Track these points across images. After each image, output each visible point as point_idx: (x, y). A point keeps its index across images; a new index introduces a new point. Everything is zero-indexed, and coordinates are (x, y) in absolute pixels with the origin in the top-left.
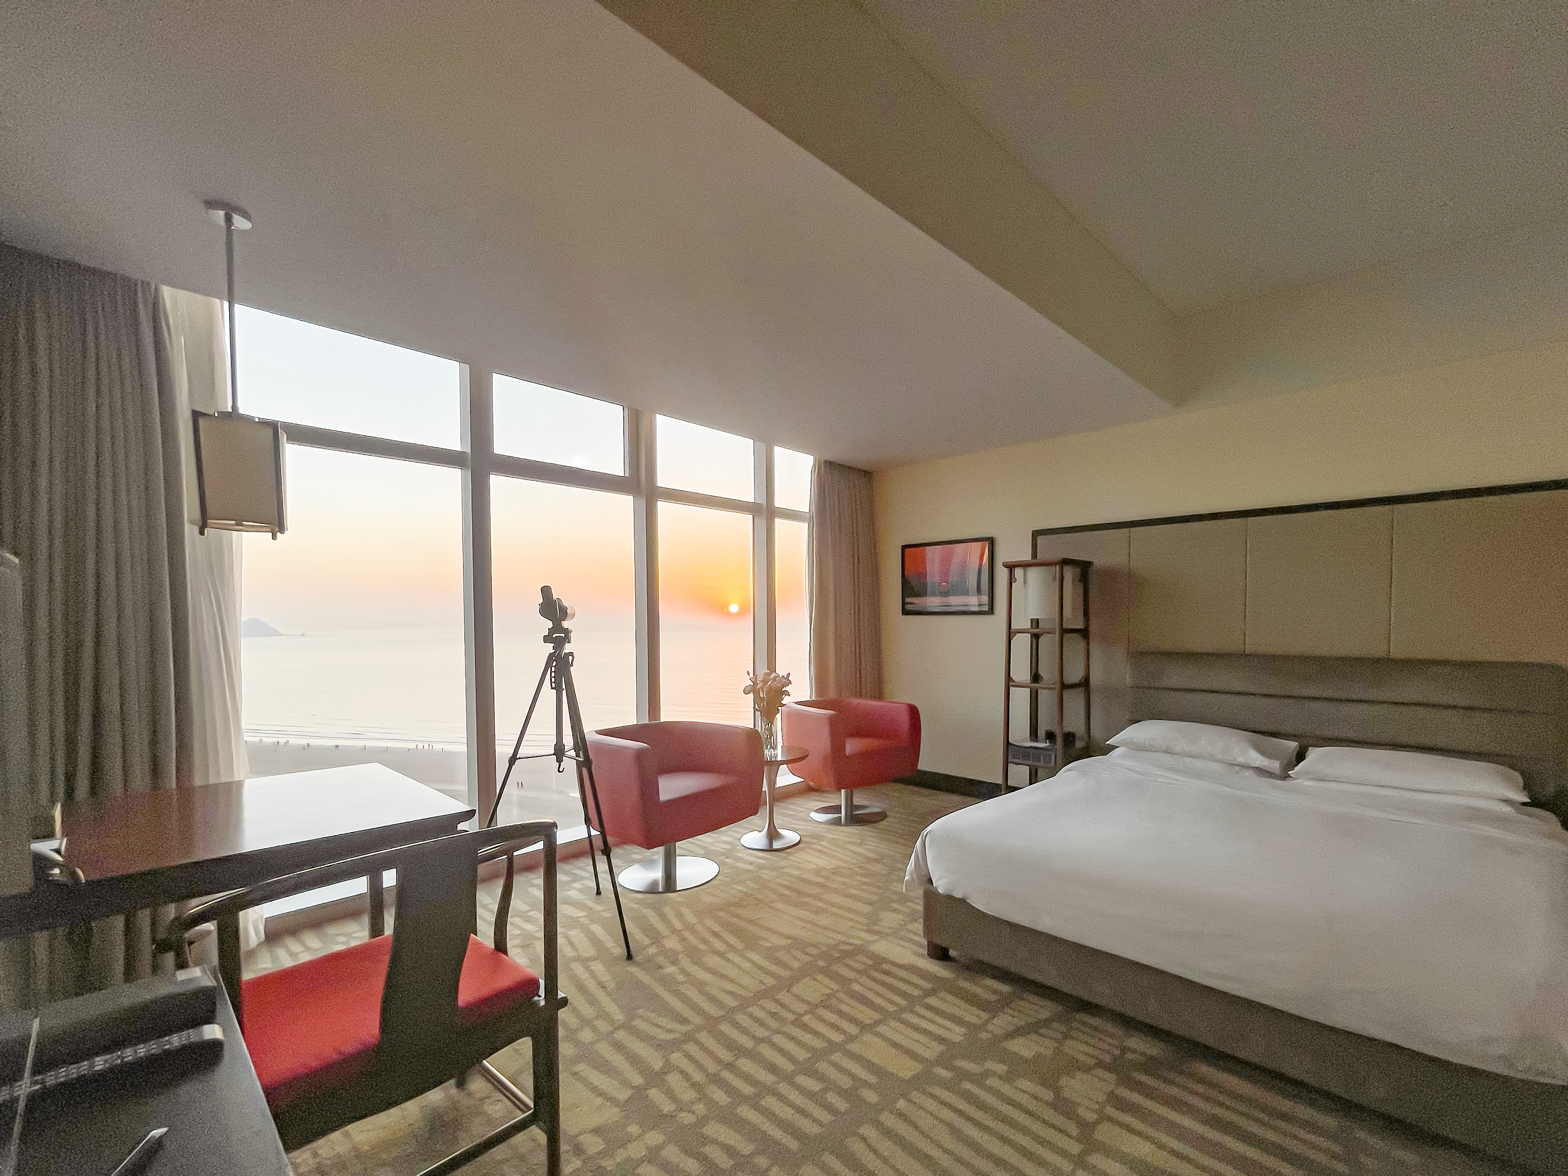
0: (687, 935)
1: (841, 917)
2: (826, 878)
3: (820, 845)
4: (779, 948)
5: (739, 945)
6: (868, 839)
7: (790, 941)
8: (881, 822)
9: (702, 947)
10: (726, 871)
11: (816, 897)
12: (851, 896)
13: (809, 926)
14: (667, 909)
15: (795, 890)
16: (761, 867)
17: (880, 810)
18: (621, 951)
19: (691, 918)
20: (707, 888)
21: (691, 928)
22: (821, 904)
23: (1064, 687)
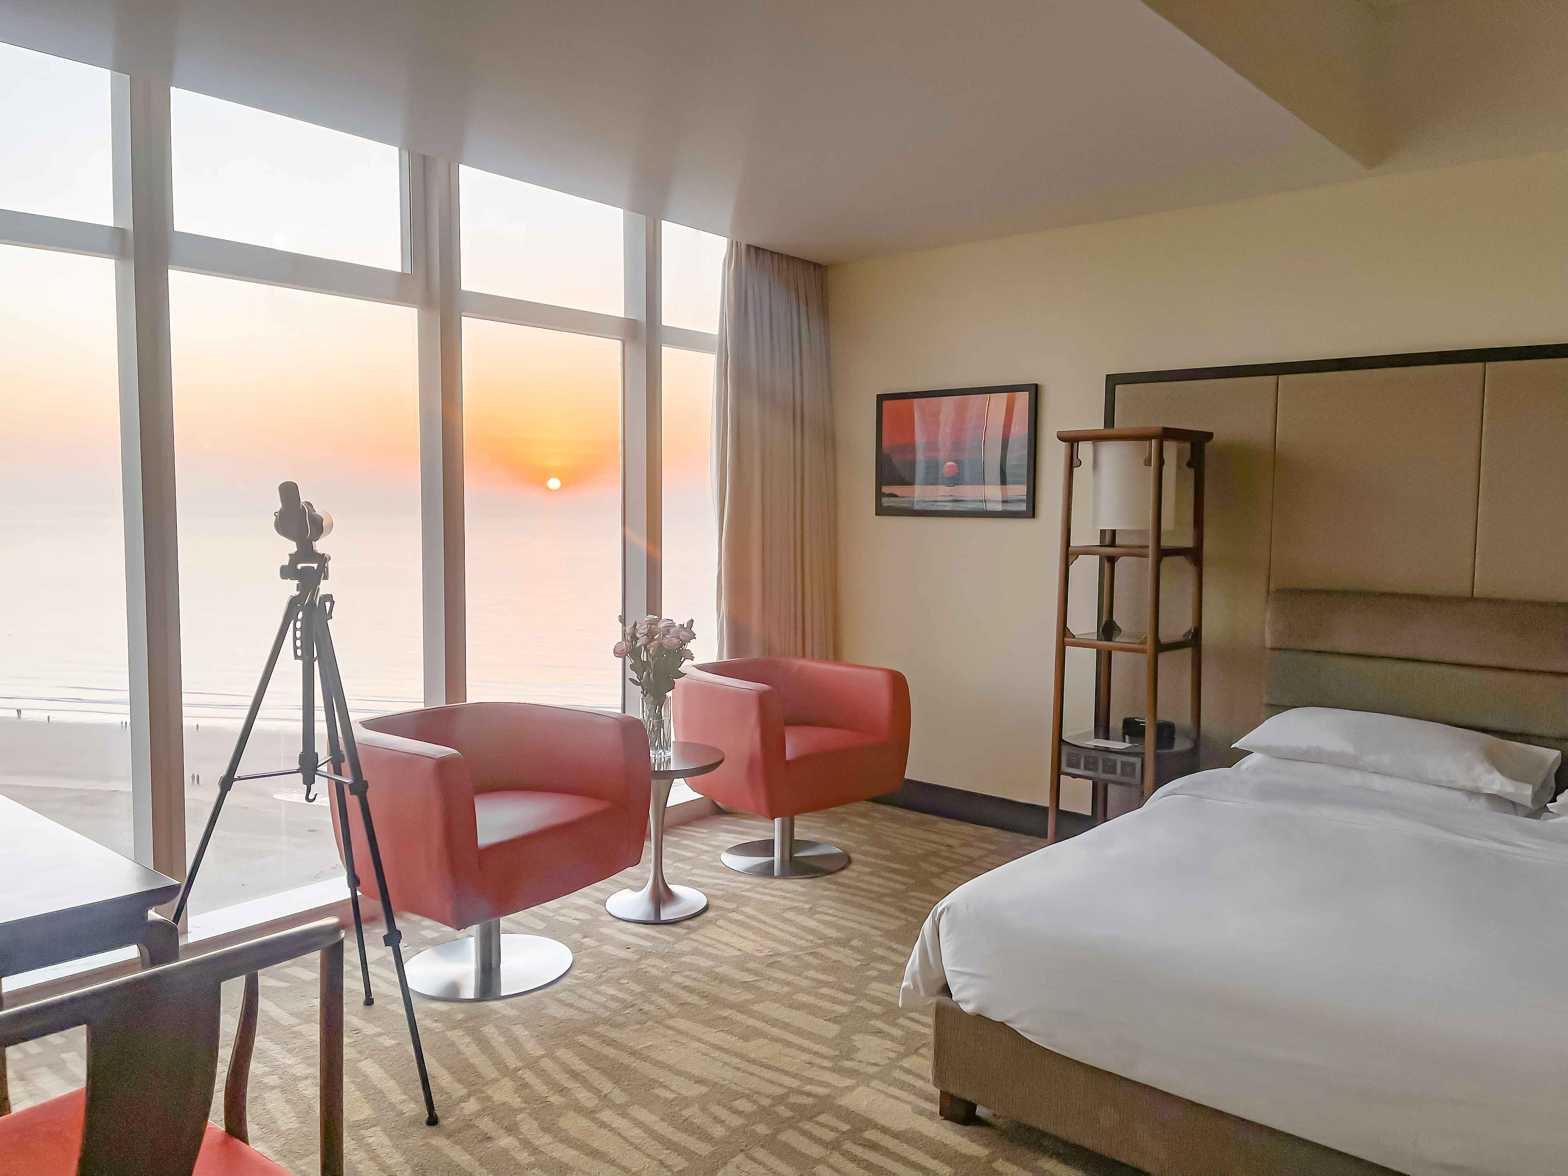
0: (528, 1076)
1: (788, 1044)
2: (756, 973)
3: (743, 913)
4: (686, 1102)
5: (619, 1097)
6: (822, 902)
7: (704, 1089)
8: (844, 872)
9: (556, 1099)
10: (586, 960)
11: (741, 1008)
12: (801, 1006)
13: (736, 1061)
14: (489, 1031)
15: (705, 996)
16: (645, 954)
17: (839, 851)
18: (416, 1108)
19: (533, 1048)
20: (557, 992)
21: (533, 1064)
22: (751, 1022)
23: (1160, 647)
